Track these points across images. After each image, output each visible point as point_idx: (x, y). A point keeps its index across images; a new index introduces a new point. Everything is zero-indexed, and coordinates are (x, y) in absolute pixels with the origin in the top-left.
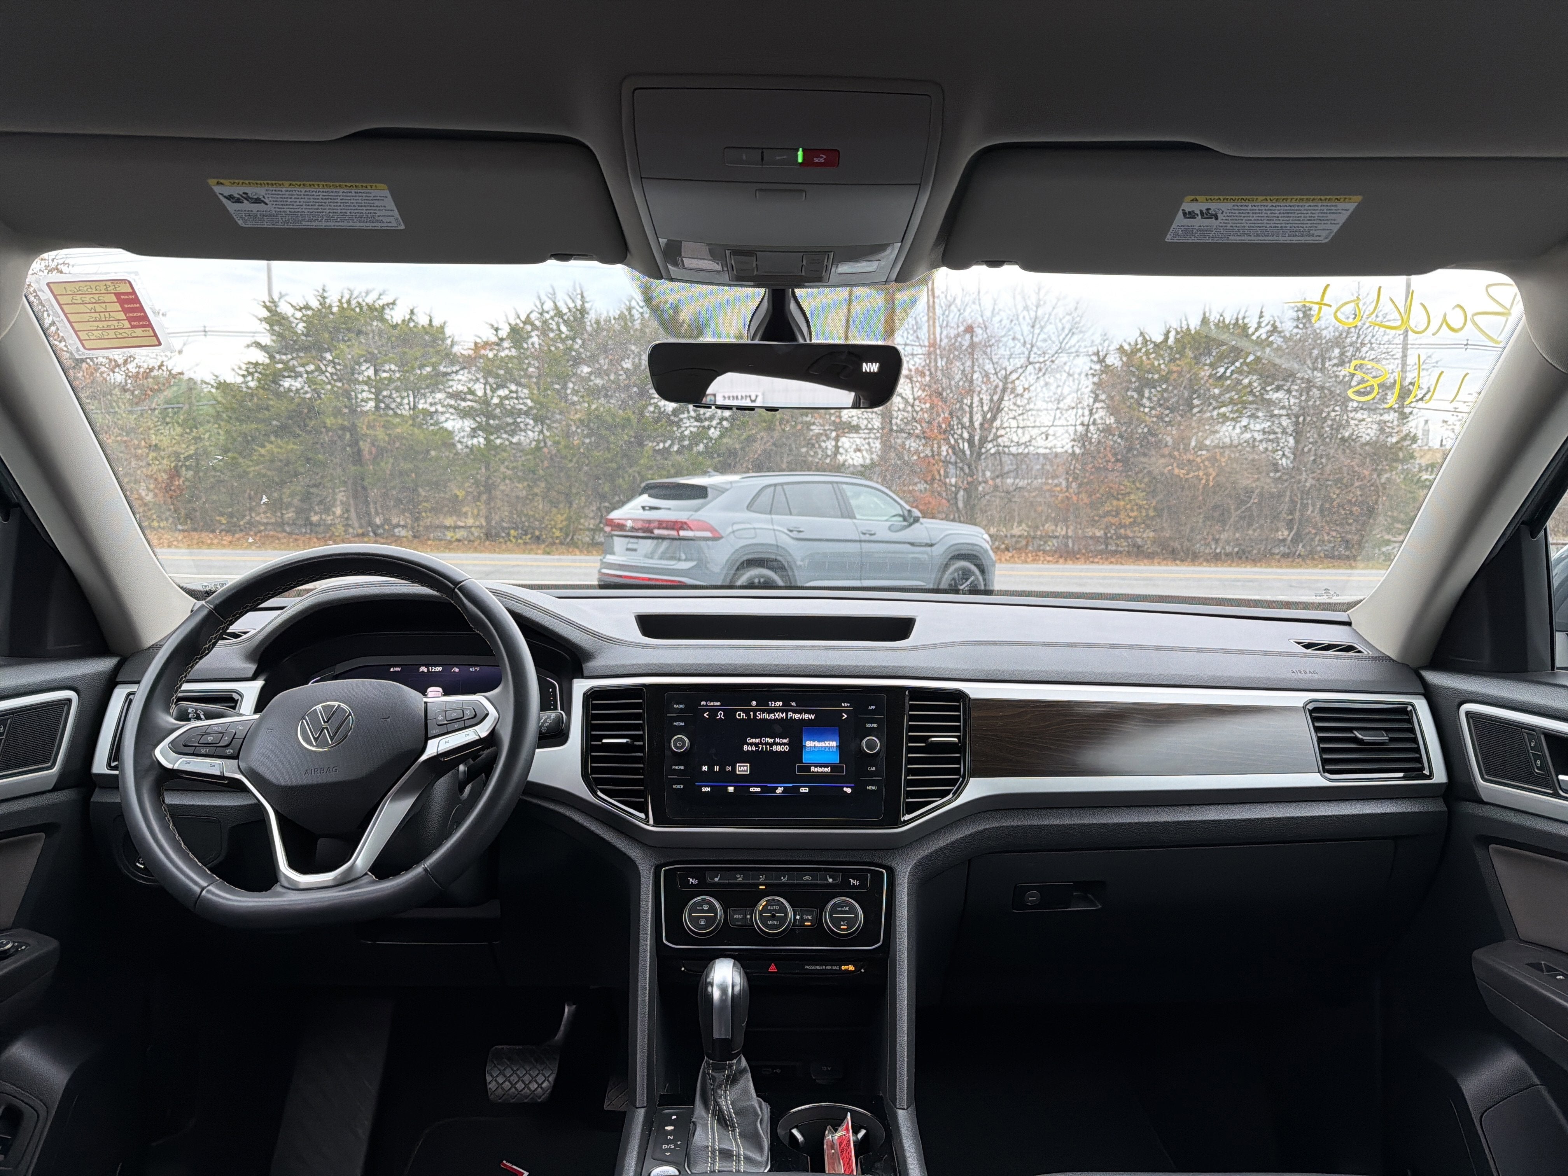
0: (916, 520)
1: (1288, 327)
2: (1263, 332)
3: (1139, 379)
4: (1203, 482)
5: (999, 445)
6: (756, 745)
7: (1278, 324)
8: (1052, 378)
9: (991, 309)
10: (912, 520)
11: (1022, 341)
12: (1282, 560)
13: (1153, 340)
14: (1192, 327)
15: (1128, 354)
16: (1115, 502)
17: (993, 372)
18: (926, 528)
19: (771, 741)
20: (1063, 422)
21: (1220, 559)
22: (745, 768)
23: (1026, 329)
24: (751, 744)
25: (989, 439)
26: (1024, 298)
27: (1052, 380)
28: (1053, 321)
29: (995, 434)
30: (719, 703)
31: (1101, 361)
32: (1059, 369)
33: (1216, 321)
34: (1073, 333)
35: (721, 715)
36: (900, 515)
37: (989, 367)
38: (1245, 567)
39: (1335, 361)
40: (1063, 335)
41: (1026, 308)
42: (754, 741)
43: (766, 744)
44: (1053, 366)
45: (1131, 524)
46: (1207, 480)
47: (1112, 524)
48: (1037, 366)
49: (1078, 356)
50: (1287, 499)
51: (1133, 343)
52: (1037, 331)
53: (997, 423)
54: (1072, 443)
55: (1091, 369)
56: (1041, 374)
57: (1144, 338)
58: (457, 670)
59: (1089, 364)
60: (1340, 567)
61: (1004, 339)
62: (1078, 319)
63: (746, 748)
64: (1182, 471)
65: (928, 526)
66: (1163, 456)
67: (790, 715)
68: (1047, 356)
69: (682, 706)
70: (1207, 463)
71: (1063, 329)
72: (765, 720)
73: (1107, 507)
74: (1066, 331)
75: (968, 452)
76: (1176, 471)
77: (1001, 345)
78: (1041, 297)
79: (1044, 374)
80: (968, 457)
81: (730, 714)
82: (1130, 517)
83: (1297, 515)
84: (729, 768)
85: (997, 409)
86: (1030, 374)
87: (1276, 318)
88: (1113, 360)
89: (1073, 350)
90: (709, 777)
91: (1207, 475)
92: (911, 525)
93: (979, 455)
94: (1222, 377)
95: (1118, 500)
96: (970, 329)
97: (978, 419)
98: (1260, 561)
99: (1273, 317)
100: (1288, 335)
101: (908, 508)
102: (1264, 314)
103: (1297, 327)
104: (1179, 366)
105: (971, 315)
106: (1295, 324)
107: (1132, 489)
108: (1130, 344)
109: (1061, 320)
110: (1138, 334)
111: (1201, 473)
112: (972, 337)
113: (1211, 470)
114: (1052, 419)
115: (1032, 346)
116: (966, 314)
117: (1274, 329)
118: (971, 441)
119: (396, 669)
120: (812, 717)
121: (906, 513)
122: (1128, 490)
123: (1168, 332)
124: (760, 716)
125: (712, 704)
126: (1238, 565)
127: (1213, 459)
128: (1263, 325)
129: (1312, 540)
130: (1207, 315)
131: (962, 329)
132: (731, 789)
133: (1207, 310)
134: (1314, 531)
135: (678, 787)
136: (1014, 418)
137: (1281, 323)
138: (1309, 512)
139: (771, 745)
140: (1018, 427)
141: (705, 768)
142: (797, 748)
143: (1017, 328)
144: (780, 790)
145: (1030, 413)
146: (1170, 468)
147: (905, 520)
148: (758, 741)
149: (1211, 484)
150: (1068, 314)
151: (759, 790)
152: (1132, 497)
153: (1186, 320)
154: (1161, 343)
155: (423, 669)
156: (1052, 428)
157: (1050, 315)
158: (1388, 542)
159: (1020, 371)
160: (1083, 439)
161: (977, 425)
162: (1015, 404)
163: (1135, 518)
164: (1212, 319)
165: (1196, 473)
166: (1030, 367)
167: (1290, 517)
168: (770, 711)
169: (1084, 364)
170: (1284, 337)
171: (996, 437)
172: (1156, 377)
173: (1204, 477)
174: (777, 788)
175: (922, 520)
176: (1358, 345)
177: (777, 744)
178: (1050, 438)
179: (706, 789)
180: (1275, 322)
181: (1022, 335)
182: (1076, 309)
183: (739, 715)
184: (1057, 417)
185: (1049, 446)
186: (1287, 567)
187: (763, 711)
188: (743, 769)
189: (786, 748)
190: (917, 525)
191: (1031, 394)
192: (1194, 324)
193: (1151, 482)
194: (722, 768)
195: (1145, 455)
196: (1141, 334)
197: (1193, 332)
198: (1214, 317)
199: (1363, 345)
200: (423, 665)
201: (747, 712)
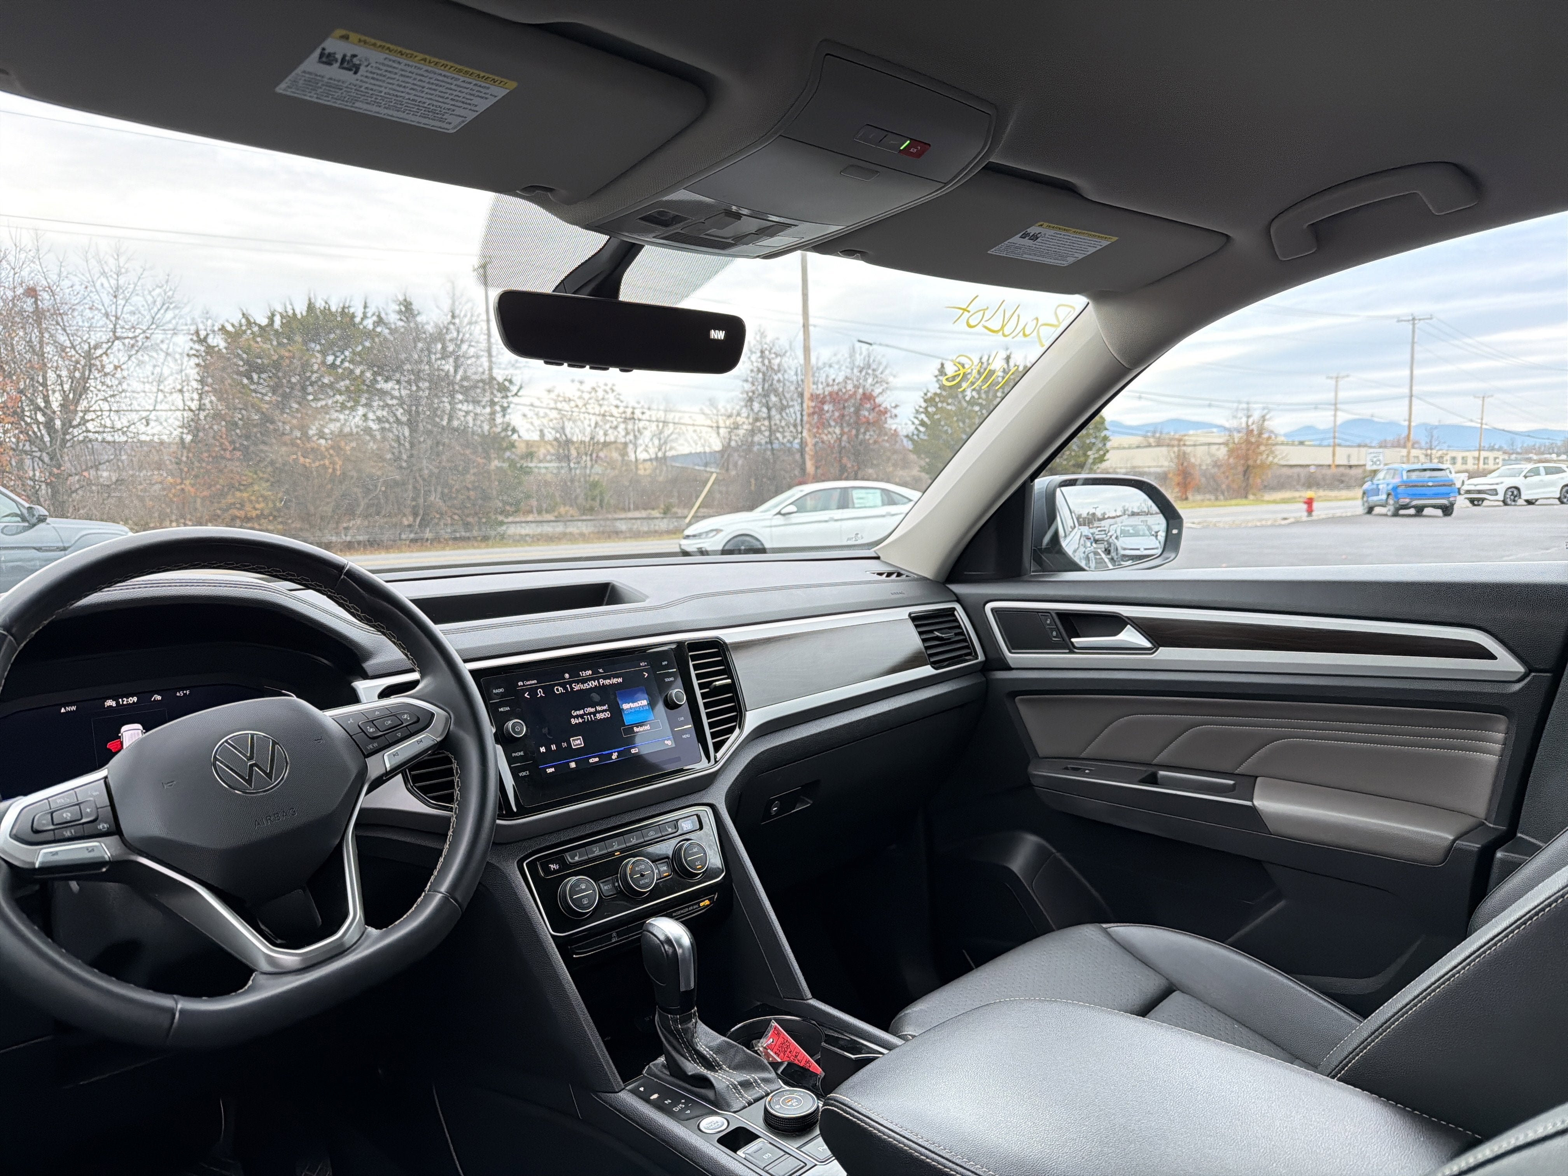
0: (42, 519)
1: (393, 318)
2: (369, 323)
3: (247, 362)
4: (330, 470)
5: (88, 431)
6: (582, 716)
7: (383, 315)
8: (145, 356)
9: (56, 271)
10: (34, 520)
11: (103, 311)
12: (412, 545)
13: (258, 322)
14: (298, 312)
15: (233, 336)
16: (238, 494)
17: (69, 345)
18: (54, 527)
19: (593, 710)
20: (164, 406)
21: (354, 548)
22: (578, 742)
23: (107, 300)
24: (577, 717)
25: (75, 423)
26: (99, 262)
27: (146, 358)
28: (140, 292)
29: (83, 418)
30: (535, 681)
31: (202, 341)
32: (155, 348)
33: (322, 308)
34: (168, 308)
35: (540, 693)
36: (16, 515)
37: (62, 338)
38: (380, 553)
39: (439, 356)
40: (155, 309)
41: (104, 273)
42: (578, 713)
43: (590, 714)
44: (148, 344)
45: (258, 517)
46: (334, 470)
47: (237, 517)
48: (126, 341)
49: (175, 334)
50: (410, 487)
51: (237, 324)
52: (121, 302)
53: (83, 404)
54: (180, 430)
55: (191, 348)
56: (134, 352)
57: (248, 320)
58: (159, 698)
59: (191, 344)
60: (464, 548)
61: (79, 308)
62: (170, 293)
63: (574, 721)
64: (308, 460)
65: (55, 525)
66: (285, 444)
67: (602, 681)
68: (138, 331)
69: (501, 690)
70: (331, 452)
71: (155, 302)
72: (581, 690)
73: (230, 499)
74: (159, 304)
75: (47, 439)
76: (302, 460)
77: (76, 314)
78: (121, 265)
79: (137, 351)
80: (48, 444)
81: (548, 690)
82: (256, 509)
83: (421, 501)
84: (565, 745)
85: (80, 389)
86: (119, 350)
87: (381, 310)
88: (218, 341)
89: (171, 326)
90: (549, 757)
91: (333, 463)
92: (34, 525)
93: (64, 442)
94: (333, 366)
95: (240, 491)
96: (31, 292)
97: (56, 401)
98: (392, 547)
99: (378, 308)
100: (393, 326)
101: (27, 505)
102: (368, 305)
103: (401, 320)
104: (290, 351)
105: (29, 275)
106: (398, 317)
107: (253, 479)
108: (233, 325)
109: (150, 292)
110: (241, 316)
111: (327, 462)
112: (36, 302)
113: (336, 459)
114: (152, 401)
115: (117, 318)
116: (25, 273)
117: (380, 321)
118: (49, 425)
119: (68, 709)
120: (620, 680)
121: (25, 512)
122: (250, 481)
123: (273, 315)
124: (577, 687)
125: (528, 683)
126: (371, 553)
127: (337, 448)
128: (369, 315)
129: (437, 524)
130: (313, 301)
131: (20, 291)
132: (573, 765)
133: (312, 296)
134: (438, 516)
135: (524, 774)
136: (105, 399)
137: (387, 314)
138: (432, 498)
139: (594, 714)
140: (110, 410)
141: (543, 749)
142: (617, 712)
143: (95, 297)
144: (615, 756)
145: (123, 395)
146: (295, 457)
147: (24, 519)
148: (581, 712)
149: (338, 473)
150: (158, 286)
151: (597, 759)
152: (256, 487)
153: (291, 304)
154: (267, 326)
155: (110, 703)
156: (154, 413)
157: (136, 285)
158: (502, 523)
159: (105, 346)
160: (194, 426)
161: (55, 406)
162: (103, 383)
163: (262, 510)
164: (318, 305)
165: (322, 462)
166: (117, 342)
167: (414, 503)
168: (584, 681)
169: (183, 342)
170: (390, 329)
171: (84, 421)
172: (266, 361)
173: (331, 466)
174: (611, 754)
175: (49, 520)
176: (459, 342)
177: (599, 712)
178: (152, 424)
179: (550, 770)
180: (379, 313)
181: (103, 305)
182: (167, 282)
183: (557, 690)
184: (159, 400)
185: (150, 432)
186: (417, 551)
187: (578, 682)
188: (577, 742)
189: (607, 715)
190: (42, 525)
191: (125, 373)
192: (301, 309)
193: (274, 472)
194: (559, 746)
195: (264, 443)
196: (243, 314)
197: (299, 316)
198: (320, 304)
199: (462, 341)
200: (109, 698)
201: (563, 686)
